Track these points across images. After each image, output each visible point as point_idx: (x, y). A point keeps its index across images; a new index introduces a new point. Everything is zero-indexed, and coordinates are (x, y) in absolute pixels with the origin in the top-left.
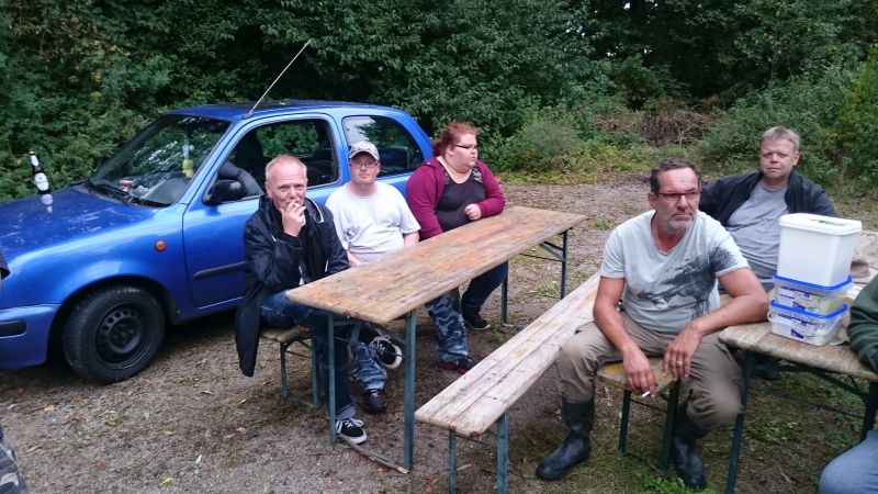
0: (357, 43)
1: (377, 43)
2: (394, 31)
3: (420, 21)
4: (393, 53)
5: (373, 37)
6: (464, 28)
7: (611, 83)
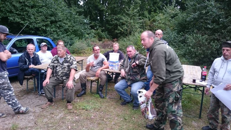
0: (34, 23)
1: (39, 23)
2: (43, 21)
3: (50, 19)
4: (43, 26)
5: (38, 22)
6: (60, 21)
7: (95, 35)
